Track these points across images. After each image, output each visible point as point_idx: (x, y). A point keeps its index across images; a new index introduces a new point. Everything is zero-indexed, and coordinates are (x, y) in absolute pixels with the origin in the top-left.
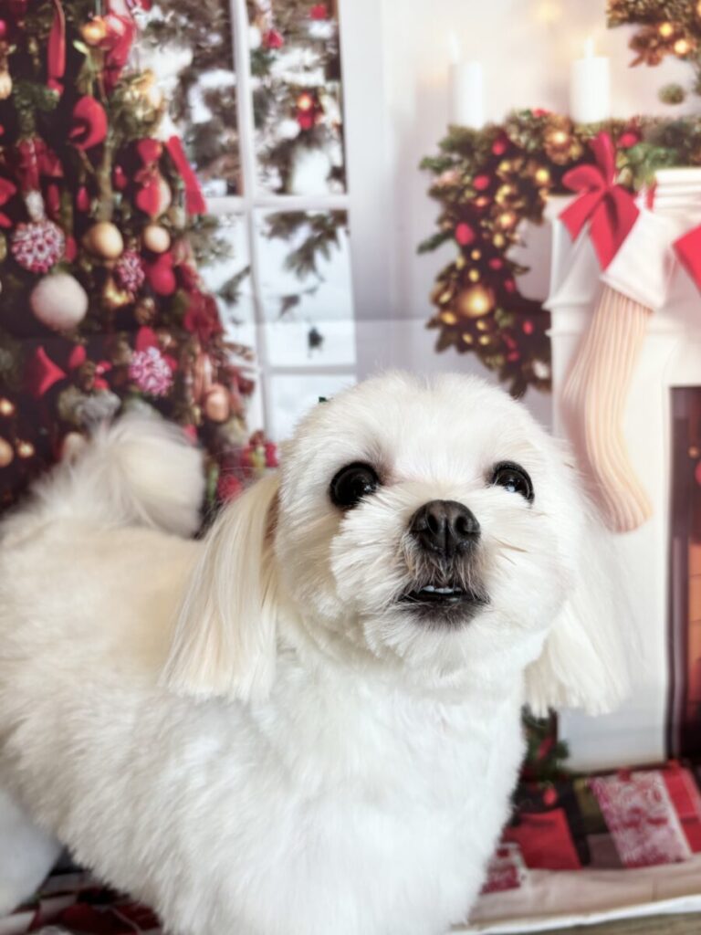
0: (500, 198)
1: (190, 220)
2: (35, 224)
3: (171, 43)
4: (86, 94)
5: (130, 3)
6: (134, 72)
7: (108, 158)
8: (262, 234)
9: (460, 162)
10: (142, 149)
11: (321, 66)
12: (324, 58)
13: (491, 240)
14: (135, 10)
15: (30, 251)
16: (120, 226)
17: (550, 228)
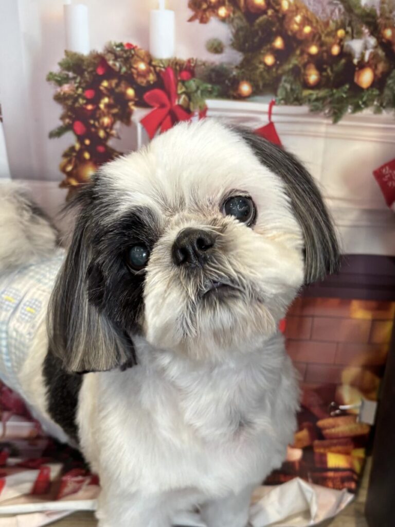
0: (102, 106)
13: (96, 134)
17: (135, 128)
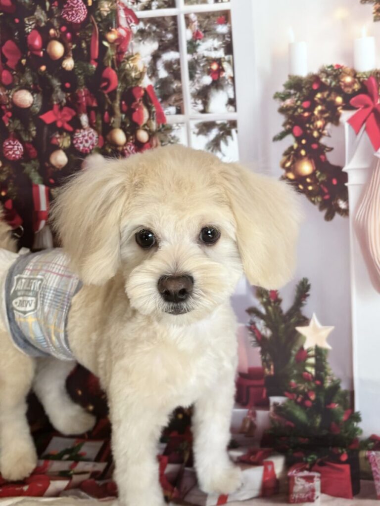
0: (316, 112)
1: (159, 127)
2: (84, 129)
3: (148, 39)
4: (108, 66)
5: (129, 21)
6: (131, 54)
7: (118, 97)
8: (194, 133)
9: (295, 94)
10: (134, 91)
11: (223, 47)
12: (224, 43)
13: (312, 134)
14: (131, 25)
15: (81, 143)
16: (125, 130)
17: (343, 127)
